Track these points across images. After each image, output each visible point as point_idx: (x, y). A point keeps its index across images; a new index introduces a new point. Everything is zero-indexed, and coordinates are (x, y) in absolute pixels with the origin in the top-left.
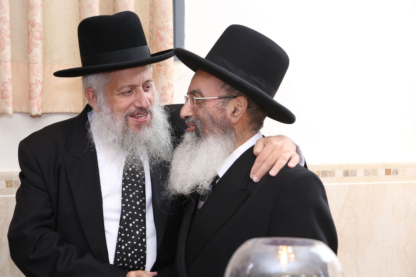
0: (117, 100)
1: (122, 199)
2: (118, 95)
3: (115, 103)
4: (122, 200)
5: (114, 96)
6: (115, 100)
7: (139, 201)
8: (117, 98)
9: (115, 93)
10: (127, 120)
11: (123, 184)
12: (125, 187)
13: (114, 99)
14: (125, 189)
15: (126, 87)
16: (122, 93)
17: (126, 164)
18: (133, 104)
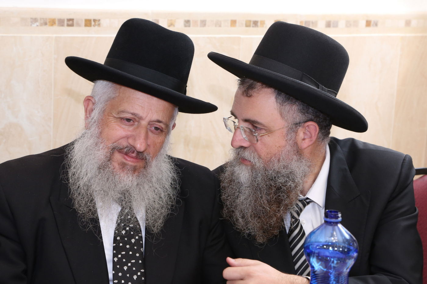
0: (111, 124)
1: (114, 272)
2: (115, 119)
3: (107, 126)
4: (113, 274)
5: (110, 117)
6: (108, 123)
7: (137, 275)
8: (113, 121)
9: (113, 114)
10: (112, 154)
11: (115, 252)
12: (117, 257)
13: (108, 121)
14: (117, 259)
15: (128, 113)
16: (120, 118)
17: (119, 225)
18: (127, 137)
